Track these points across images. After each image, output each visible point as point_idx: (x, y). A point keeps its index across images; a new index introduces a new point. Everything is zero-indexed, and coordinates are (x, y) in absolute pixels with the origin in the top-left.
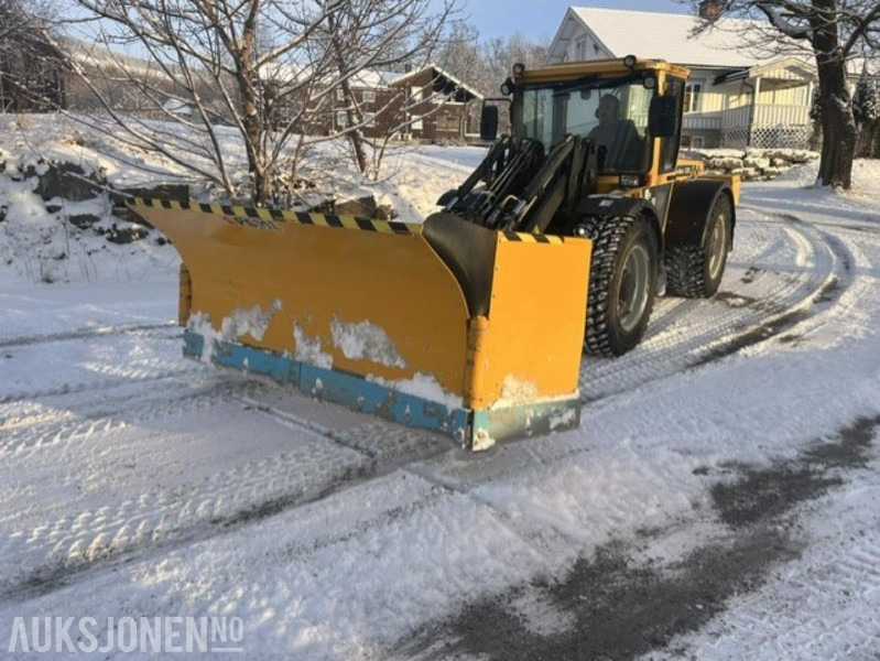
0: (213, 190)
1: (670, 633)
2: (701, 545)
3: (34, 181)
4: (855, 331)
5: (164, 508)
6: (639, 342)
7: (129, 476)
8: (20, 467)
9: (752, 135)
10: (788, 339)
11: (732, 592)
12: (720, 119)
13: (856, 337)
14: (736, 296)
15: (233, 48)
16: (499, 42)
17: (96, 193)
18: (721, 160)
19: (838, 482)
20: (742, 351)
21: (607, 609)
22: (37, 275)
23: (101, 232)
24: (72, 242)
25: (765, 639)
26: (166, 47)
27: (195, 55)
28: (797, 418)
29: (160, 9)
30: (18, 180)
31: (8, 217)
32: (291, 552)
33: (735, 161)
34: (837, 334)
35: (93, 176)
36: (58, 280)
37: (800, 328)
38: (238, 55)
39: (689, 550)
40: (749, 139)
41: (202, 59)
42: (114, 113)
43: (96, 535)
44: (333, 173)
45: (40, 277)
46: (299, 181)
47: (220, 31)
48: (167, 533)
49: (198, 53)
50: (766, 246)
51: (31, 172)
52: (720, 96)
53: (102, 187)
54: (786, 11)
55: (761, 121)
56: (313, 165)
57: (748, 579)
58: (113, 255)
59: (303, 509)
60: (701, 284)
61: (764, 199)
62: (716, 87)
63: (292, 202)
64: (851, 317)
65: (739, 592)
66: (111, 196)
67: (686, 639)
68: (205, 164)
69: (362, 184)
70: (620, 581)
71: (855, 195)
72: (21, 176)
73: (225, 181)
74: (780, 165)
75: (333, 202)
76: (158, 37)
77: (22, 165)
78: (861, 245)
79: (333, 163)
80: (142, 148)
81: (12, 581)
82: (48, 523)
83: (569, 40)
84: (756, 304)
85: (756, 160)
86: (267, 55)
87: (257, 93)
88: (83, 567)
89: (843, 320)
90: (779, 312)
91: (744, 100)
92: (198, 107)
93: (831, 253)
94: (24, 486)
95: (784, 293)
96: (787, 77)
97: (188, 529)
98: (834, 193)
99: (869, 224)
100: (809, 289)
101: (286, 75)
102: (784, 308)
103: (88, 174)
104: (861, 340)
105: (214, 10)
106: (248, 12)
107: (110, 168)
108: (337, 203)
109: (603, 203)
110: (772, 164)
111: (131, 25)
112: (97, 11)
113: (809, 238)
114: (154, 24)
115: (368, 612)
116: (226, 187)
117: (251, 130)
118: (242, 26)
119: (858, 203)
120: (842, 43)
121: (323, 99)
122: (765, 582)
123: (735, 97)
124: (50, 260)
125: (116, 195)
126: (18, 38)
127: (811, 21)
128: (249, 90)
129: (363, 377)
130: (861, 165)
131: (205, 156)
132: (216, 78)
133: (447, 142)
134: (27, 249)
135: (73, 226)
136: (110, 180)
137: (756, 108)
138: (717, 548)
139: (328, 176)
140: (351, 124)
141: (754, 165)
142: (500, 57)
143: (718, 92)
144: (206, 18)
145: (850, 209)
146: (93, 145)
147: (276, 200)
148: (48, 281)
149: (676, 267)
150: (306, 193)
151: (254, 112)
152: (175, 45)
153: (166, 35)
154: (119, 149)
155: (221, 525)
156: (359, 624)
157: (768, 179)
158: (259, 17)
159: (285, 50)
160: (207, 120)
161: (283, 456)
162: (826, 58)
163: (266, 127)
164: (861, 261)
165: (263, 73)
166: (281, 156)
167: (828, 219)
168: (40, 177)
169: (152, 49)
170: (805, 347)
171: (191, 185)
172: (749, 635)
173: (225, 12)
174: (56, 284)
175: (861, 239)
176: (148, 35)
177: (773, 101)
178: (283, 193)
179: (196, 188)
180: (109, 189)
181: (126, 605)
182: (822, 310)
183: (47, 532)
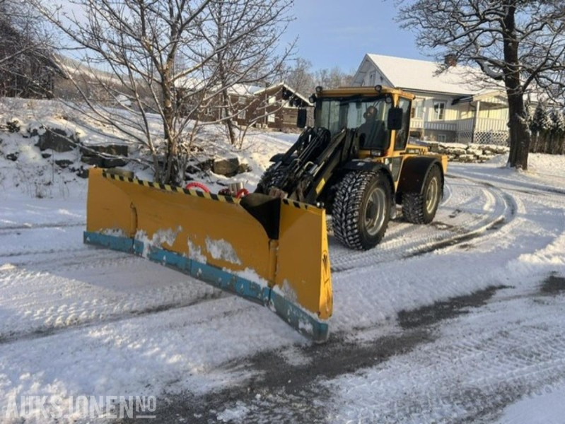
0: (142, 150)
1: (358, 367)
2: (385, 335)
3: (36, 139)
4: (504, 244)
5: (106, 305)
6: (379, 243)
7: (87, 291)
8: (28, 284)
9: (475, 136)
10: (465, 246)
11: (394, 354)
12: (456, 125)
13: (503, 247)
14: (443, 224)
15: (160, 68)
16: (325, 72)
17: (72, 148)
18: (453, 150)
19: (467, 312)
20: (436, 251)
21: (329, 357)
22: (34, 193)
23: (73, 170)
24: (56, 175)
25: (404, 372)
26: (122, 66)
27: (138, 72)
28: (454, 283)
29: (121, 44)
30: (26, 137)
31: (19, 159)
32: (171, 327)
33: (462, 150)
34: (493, 245)
35: (72, 137)
36: (45, 196)
37: (474, 241)
38: (163, 73)
39: (378, 337)
40: (472, 138)
41: (142, 74)
42: (88, 101)
43: (71, 314)
44: (214, 144)
45: (35, 194)
46: (194, 147)
47: (154, 59)
48: (107, 315)
49: (139, 70)
50: (469, 199)
51: (35, 133)
52: (456, 111)
53: (77, 144)
54: (490, 64)
55: (480, 127)
56: (202, 138)
57: (404, 350)
58: (79, 184)
59: (180, 309)
60: (422, 216)
61: (475, 173)
62: (454, 106)
63: (189, 159)
64: (505, 238)
65: (398, 354)
66: (82, 150)
67: (365, 370)
68: (139, 133)
69: (232, 151)
70: (339, 346)
71: (529, 174)
72: (28, 135)
73: (150, 144)
74: (489, 154)
75: (213, 160)
76: (118, 60)
77: (30, 129)
78: (525, 202)
79: (215, 138)
80: (102, 122)
81: (27, 331)
82: (44, 308)
83: (365, 73)
84: (453, 228)
85: (474, 151)
86: (179, 74)
87: (172, 94)
88: (63, 328)
89: (500, 239)
90: (464, 233)
91: (470, 115)
92: (137, 100)
93: (505, 204)
94: (31, 293)
95: (472, 224)
96: (496, 102)
97: (118, 315)
98: (516, 171)
99: (534, 190)
100: (486, 222)
101: (190, 85)
102: (468, 231)
103: (69, 136)
104: (505, 249)
105: (151, 47)
106: (171, 49)
107: (82, 133)
108: (216, 161)
109: (359, 164)
110: (484, 153)
111: (103, 53)
112: (83, 44)
113: (495, 196)
114: (116, 54)
115: (207, 351)
116: (150, 148)
117: (168, 115)
118: (167, 56)
119: (531, 178)
120: (522, 84)
121: (211, 100)
122: (412, 351)
123: (464, 113)
124: (42, 185)
125: (85, 149)
126: (30, 54)
127: (504, 70)
128: (167, 93)
129: (221, 269)
130: (538, 157)
131: (139, 129)
132: (150, 85)
133: (290, 130)
134: (28, 178)
135: (57, 166)
136: (81, 141)
137: (477, 120)
138: (392, 337)
139: (211, 145)
140: (227, 115)
141: (473, 153)
142: (325, 81)
143: (455, 109)
144: (146, 51)
145: (525, 182)
146: (73, 120)
147: (179, 157)
148: (40, 197)
149: (407, 205)
150: (197, 154)
151: (170, 106)
152: (127, 65)
153: (123, 60)
154: (88, 123)
155: (136, 314)
156: (202, 356)
157: (482, 162)
158: (178, 52)
159: (191, 71)
160: (142, 108)
161: (171, 287)
162: (513, 92)
163: (176, 115)
164: (521, 209)
165: (177, 84)
166: (184, 132)
167: (509, 186)
168: (40, 136)
169: (114, 66)
170: (472, 251)
171: (129, 146)
172: (397, 370)
173: (158, 49)
174: (44, 199)
175: (526, 197)
176: (112, 59)
177: (488, 116)
178: (184, 153)
179: (132, 147)
180: (81, 146)
181: (86, 343)
182: (489, 233)
183: (45, 312)
